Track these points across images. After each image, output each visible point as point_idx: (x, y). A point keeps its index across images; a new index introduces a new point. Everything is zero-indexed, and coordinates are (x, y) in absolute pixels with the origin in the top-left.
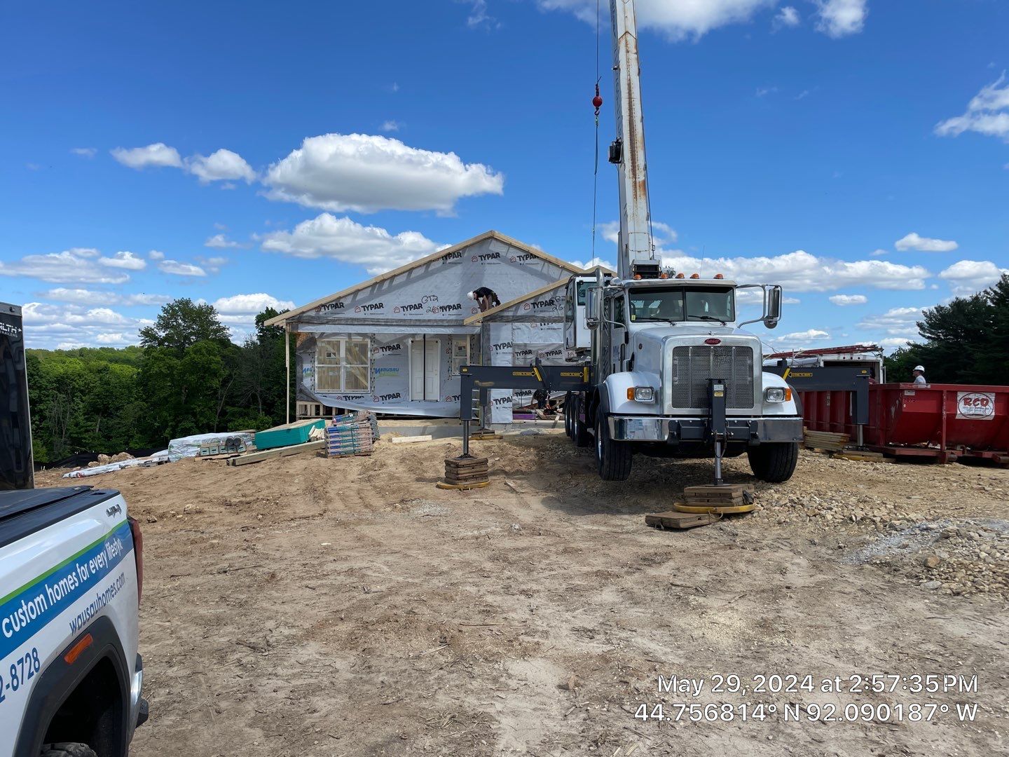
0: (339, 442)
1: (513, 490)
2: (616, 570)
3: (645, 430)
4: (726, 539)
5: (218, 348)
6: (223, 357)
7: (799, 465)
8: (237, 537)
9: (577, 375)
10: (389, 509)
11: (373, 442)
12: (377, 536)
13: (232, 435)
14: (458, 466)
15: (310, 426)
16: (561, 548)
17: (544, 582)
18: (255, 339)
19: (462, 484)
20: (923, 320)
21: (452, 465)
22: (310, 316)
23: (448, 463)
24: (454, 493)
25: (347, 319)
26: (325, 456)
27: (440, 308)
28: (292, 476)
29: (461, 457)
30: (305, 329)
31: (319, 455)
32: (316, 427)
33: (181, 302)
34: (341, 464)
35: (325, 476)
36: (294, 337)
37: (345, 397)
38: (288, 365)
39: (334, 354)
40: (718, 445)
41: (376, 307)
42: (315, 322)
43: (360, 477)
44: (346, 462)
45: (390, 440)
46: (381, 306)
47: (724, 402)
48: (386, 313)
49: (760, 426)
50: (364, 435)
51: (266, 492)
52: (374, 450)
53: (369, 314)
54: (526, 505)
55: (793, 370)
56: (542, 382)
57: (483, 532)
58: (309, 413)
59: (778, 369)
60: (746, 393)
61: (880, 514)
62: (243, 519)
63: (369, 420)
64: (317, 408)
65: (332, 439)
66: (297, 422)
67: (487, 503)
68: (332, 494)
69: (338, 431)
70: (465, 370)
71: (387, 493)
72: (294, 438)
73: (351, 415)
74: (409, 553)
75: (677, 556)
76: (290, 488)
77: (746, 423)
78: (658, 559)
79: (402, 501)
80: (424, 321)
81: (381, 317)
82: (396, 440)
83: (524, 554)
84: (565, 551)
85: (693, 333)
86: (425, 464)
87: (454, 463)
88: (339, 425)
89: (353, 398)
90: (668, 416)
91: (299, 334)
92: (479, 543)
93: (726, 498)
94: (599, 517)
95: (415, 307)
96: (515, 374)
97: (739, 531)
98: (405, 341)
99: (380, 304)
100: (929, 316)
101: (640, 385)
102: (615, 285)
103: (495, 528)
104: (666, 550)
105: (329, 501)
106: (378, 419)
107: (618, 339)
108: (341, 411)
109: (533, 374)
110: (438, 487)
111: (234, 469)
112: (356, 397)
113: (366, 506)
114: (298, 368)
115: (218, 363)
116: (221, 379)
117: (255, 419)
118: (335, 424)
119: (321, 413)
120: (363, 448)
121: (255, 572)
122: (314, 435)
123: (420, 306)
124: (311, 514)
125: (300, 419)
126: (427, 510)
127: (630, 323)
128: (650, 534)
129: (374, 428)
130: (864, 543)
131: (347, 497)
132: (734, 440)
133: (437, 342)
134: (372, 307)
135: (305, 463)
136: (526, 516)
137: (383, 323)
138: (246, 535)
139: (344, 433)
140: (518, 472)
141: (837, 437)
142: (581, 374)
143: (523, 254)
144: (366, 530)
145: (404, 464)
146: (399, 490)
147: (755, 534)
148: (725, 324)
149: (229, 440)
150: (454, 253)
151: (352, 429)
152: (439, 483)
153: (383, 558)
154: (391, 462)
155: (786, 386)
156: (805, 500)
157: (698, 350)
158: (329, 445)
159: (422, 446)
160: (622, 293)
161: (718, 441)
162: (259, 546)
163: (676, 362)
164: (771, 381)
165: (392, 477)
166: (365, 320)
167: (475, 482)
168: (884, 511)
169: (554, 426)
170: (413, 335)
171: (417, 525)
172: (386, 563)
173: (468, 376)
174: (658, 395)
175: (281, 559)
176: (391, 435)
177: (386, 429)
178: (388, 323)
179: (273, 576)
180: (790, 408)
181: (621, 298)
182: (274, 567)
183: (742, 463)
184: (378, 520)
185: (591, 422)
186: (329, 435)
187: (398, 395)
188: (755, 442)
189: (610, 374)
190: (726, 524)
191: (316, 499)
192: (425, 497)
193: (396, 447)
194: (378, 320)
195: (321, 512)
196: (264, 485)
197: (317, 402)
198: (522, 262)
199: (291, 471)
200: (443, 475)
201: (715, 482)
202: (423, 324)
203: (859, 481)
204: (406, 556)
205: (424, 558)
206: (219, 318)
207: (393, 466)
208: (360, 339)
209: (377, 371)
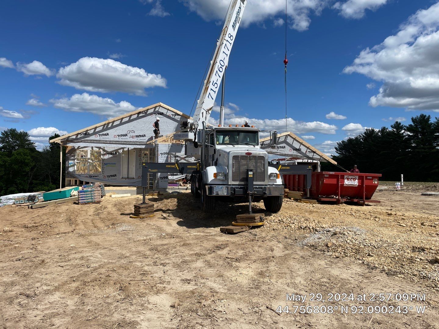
0: (85, 197)
1: (165, 218)
2: (204, 252)
3: (223, 192)
4: (252, 237)
5: (29, 152)
6: (32, 157)
7: (283, 204)
8: (29, 243)
9: (194, 167)
10: (106, 228)
11: (102, 197)
12: (98, 241)
13: (32, 194)
14: (140, 208)
15: (72, 190)
16: (182, 244)
17: (174, 259)
18: (48, 148)
19: (141, 216)
20: (337, 146)
21: (137, 207)
22: (72, 138)
23: (135, 206)
24: (138, 220)
25: (91, 140)
26: (78, 204)
27: (136, 136)
28: (61, 213)
29: (142, 203)
30: (70, 145)
31: (75, 203)
32: (74, 190)
33: (11, 130)
34: (85, 207)
35: (77, 213)
36: (65, 148)
37: (90, 176)
38: (61, 161)
39: (85, 156)
40: (250, 197)
41: (105, 135)
42: (75, 141)
43: (94, 213)
44: (88, 206)
45: (111, 196)
46: (108, 134)
47: (253, 179)
48: (110, 138)
49: (267, 190)
50: (97, 194)
51: (46, 221)
52: (102, 201)
53: (102, 138)
54: (170, 225)
55: (283, 166)
56: (179, 170)
57: (148, 238)
58: (72, 184)
59: (276, 166)
60: (263, 175)
61: (312, 225)
62: (33, 234)
63: (100, 187)
64: (76, 181)
65: (81, 196)
66: (65, 188)
67: (153, 224)
68: (79, 222)
69: (84, 192)
70: (144, 164)
71: (106, 221)
72: (63, 195)
73: (92, 185)
74: (112, 248)
75: (231, 245)
76: (58, 219)
77: (262, 188)
78: (222, 247)
79: (113, 224)
80: (128, 142)
81: (107, 139)
82: (113, 196)
83: (165, 247)
84: (184, 245)
85: (241, 149)
86: (126, 207)
87: (138, 207)
88: (85, 189)
89: (93, 176)
90: (230, 185)
91: (67, 147)
92: (145, 242)
93: (253, 219)
94: (201, 229)
95: (124, 135)
96: (167, 166)
97: (258, 234)
98: (119, 151)
99: (107, 134)
100: (339, 145)
101: (220, 172)
102: (210, 129)
103: (154, 236)
104: (227, 242)
105: (77, 225)
106: (105, 186)
107: (211, 152)
108: (87, 183)
110: (130, 217)
111: (31, 210)
112: (95, 176)
113: (95, 227)
114: (67, 162)
115: (29, 159)
116: (30, 167)
117: (48, 186)
118: (83, 189)
119: (78, 183)
120: (96, 200)
121: (34, 259)
122: (73, 194)
123: (126, 135)
124: (67, 231)
125: (67, 186)
126: (124, 228)
127: (216, 145)
128: (221, 236)
129: (102, 190)
130: (306, 237)
131: (87, 223)
132: (257, 195)
133: (134, 151)
134: (103, 135)
135: (67, 207)
136: (169, 229)
137: (109, 143)
138: (33, 242)
139: (87, 193)
140: (169, 210)
141: (298, 194)
142: (196, 167)
144: (94, 238)
145: (115, 207)
146: (112, 219)
147: (264, 235)
148: (255, 147)
149: (30, 196)
150: (142, 112)
151: (91, 191)
152: (131, 215)
153: (99, 251)
154: (109, 206)
155: (278, 173)
156: (284, 220)
157: (243, 157)
158: (80, 199)
159: (125, 199)
160: (213, 132)
161: (250, 195)
162: (39, 247)
163: (234, 162)
164: (271, 170)
165: (109, 213)
166: (100, 141)
167: (148, 215)
168: (314, 224)
169: (187, 189)
170: (123, 148)
171: (118, 235)
172: (100, 254)
173: (146, 167)
174: (226, 176)
175: (49, 253)
176: (112, 193)
177: (109, 191)
178: (111, 142)
179: (43, 261)
180: (279, 181)
181: (213, 134)
182: (45, 257)
183: (261, 205)
184: (100, 233)
185: (199, 188)
186: (80, 194)
187: (115, 175)
188: (265, 196)
189: (208, 166)
190: (254, 231)
191: (71, 224)
192: (124, 222)
193: (113, 199)
194: (106, 141)
195: (73, 230)
196: (46, 217)
197: (76, 178)
198: (173, 117)
199: (60, 211)
200: (133, 212)
201: (249, 213)
202: (127, 143)
203: (306, 211)
204: (111, 250)
205: (119, 251)
206: (30, 138)
207: (110, 208)
208: (98, 149)
209: (105, 164)
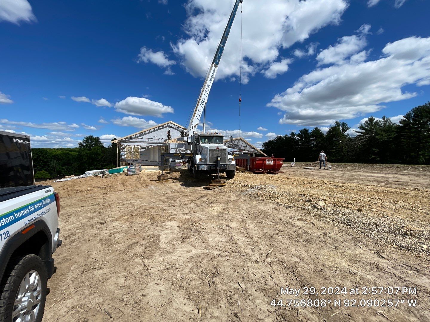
0: (131, 172)
1: (174, 182)
2: (195, 199)
3: (204, 168)
4: (219, 191)
5: (100, 148)
6: (102, 151)
7: (236, 174)
8: (101, 196)
10: (143, 188)
11: (140, 171)
12: (138, 194)
13: (103, 170)
14: (160, 177)
15: (124, 168)
16: (183, 195)
17: (179, 203)
18: (111, 146)
19: (161, 181)
20: (263, 144)
22: (123, 140)
23: (158, 176)
24: (159, 183)
25: (133, 141)
26: (127, 175)
28: (118, 180)
29: (161, 175)
30: (122, 144)
33: (90, 136)
34: (131, 177)
35: (127, 180)
36: (119, 146)
37: (133, 160)
38: (118, 153)
39: (130, 150)
40: (219, 171)
41: (141, 138)
42: (125, 142)
43: (136, 180)
44: (133, 177)
45: (145, 171)
46: (142, 138)
47: (220, 161)
48: (144, 140)
49: (227, 167)
50: (137, 170)
51: (110, 185)
52: (140, 173)
53: (139, 140)
54: (177, 186)
55: (235, 154)
56: (181, 157)
57: (165, 192)
58: (124, 165)
59: (232, 155)
60: (225, 159)
61: (250, 184)
62: (104, 191)
63: (139, 166)
64: (126, 163)
65: (129, 171)
66: (120, 167)
67: (167, 185)
68: (128, 185)
69: (130, 169)
71: (143, 184)
72: (119, 171)
73: (134, 165)
74: (146, 198)
75: (209, 196)
76: (117, 183)
77: (224, 166)
78: (204, 196)
79: (146, 186)
80: (154, 142)
82: (146, 171)
83: (174, 197)
84: (184, 196)
85: (214, 146)
86: (153, 177)
88: (131, 168)
90: (208, 165)
92: (164, 195)
93: (220, 182)
94: (193, 187)
95: (151, 139)
96: (175, 155)
97: (222, 189)
98: (149, 147)
100: (264, 144)
101: (202, 158)
103: (168, 191)
104: (206, 194)
107: (198, 148)
108: (132, 164)
109: (179, 155)
111: (103, 179)
112: (136, 161)
113: (137, 187)
114: (121, 153)
115: (100, 152)
116: (101, 156)
117: (111, 166)
119: (127, 165)
120: (137, 173)
121: (105, 204)
122: (125, 170)
123: (153, 138)
124: (122, 189)
126: (152, 188)
128: (204, 191)
129: (140, 168)
130: (247, 190)
131: (132, 185)
132: (222, 169)
133: (157, 147)
134: (140, 138)
135: (121, 177)
136: (176, 188)
138: (104, 195)
139: (132, 170)
140: (176, 178)
141: (243, 169)
142: (190, 155)
143: (178, 127)
144: (136, 193)
145: (147, 177)
146: (146, 183)
147: (226, 190)
148: (221, 144)
149: (101, 171)
150: (161, 126)
151: (134, 169)
152: (156, 181)
153: (139, 200)
155: (233, 158)
156: (236, 182)
157: (215, 150)
158: (128, 173)
159: (153, 172)
162: (107, 198)
163: (210, 153)
164: (230, 157)
165: (144, 180)
166: (138, 142)
167: (165, 181)
168: (251, 184)
169: (185, 167)
170: (151, 146)
171: (149, 191)
172: (140, 201)
173: (163, 155)
174: (206, 160)
175: (112, 201)
177: (144, 169)
178: (144, 143)
179: (109, 205)
180: (234, 162)
181: (199, 138)
182: (110, 203)
183: (224, 175)
184: (140, 190)
185: (192, 166)
187: (147, 160)
188: (226, 170)
189: (197, 155)
190: (220, 188)
191: (124, 186)
192: (152, 184)
193: (146, 173)
194: (142, 142)
195: (125, 189)
196: (110, 183)
198: (178, 129)
200: (157, 179)
201: (218, 179)
203: (247, 177)
204: (145, 199)
205: (150, 199)
206: (101, 141)
207: (145, 177)
208: (137, 146)
209: (141, 154)
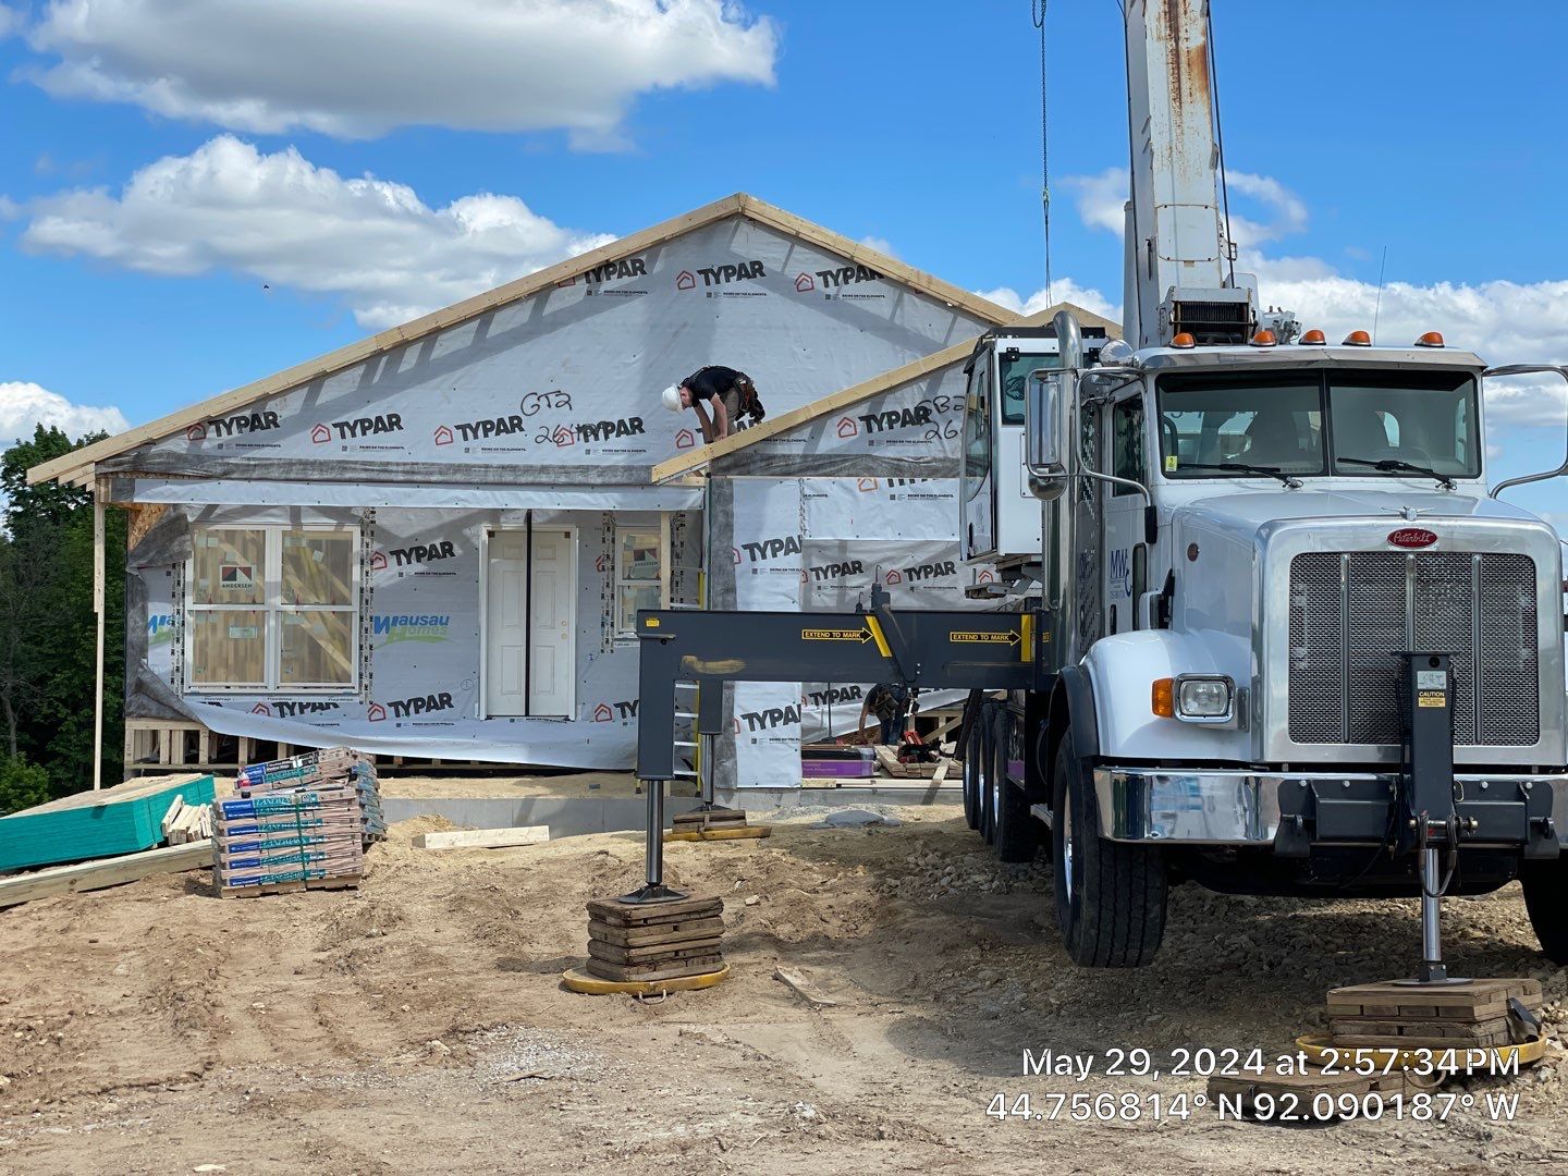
0: (257, 846)
1: (799, 998)
3: (1216, 812)
9: (1000, 638)
10: (410, 1058)
11: (366, 847)
14: (628, 923)
15: (168, 797)
19: (640, 978)
21: (611, 920)
22: (170, 454)
23: (598, 914)
24: (617, 1006)
25: (290, 464)
27: (579, 429)
28: (108, 953)
29: (639, 894)
30: (154, 495)
31: (193, 887)
32: (185, 801)
34: (265, 915)
35: (210, 953)
36: (120, 520)
37: (280, 705)
38: (99, 607)
39: (247, 572)
40: (1431, 858)
41: (379, 425)
42: (189, 472)
43: (322, 956)
44: (279, 910)
45: (419, 842)
46: (394, 422)
47: (1448, 724)
48: (410, 446)
49: (1560, 799)
50: (336, 824)
52: (367, 871)
53: (360, 448)
54: (840, 1045)
56: (893, 659)
57: (703, 1129)
58: (164, 757)
60: (1521, 697)
63: (353, 777)
64: (192, 739)
65: (236, 839)
66: (126, 784)
67: (719, 1039)
68: (232, 1012)
69: (252, 812)
70: (653, 623)
71: (406, 1007)
73: (297, 762)
76: (100, 992)
77: (1516, 790)
79: (454, 1032)
80: (528, 469)
81: (392, 457)
82: (436, 840)
85: (1352, 505)
86: (527, 915)
87: (618, 914)
88: (259, 794)
89: (302, 707)
90: (1276, 767)
91: (137, 510)
93: (1457, 1022)
95: (501, 427)
96: (808, 634)
98: (467, 532)
99: (390, 417)
101: (1191, 671)
102: (1116, 364)
103: (741, 1118)
105: (223, 1032)
106: (383, 774)
107: (1125, 530)
108: (266, 752)
109: (865, 635)
110: (567, 987)
112: (314, 707)
113: (339, 1050)
114: (133, 616)
118: (246, 789)
119: (203, 756)
120: (334, 866)
122: (180, 825)
123: (516, 424)
124: (163, 1073)
125: (137, 773)
126: (529, 1063)
127: (1162, 479)
128: (1221, 1133)
129: (368, 802)
131: (281, 1019)
132: (1482, 841)
133: (568, 535)
134: (365, 425)
135: (144, 914)
136: (837, 1078)
137: (401, 477)
139: (273, 820)
140: (817, 941)
142: (1013, 638)
143: (834, 267)
145: (459, 916)
146: (444, 997)
147: (1545, 1137)
148: (1449, 487)
150: (622, 262)
151: (299, 807)
152: (569, 975)
154: (419, 908)
157: (1367, 563)
158: (226, 858)
159: (516, 859)
160: (1137, 388)
161: (1429, 847)
163: (1302, 601)
165: (421, 957)
166: (343, 465)
167: (681, 971)
169: (930, 797)
170: (495, 515)
171: (497, 1106)
173: (664, 641)
174: (1245, 703)
176: (424, 824)
177: (406, 807)
178: (415, 477)
181: (1134, 404)
183: (1507, 915)
184: (375, 1091)
186: (226, 825)
187: (445, 700)
188: (1545, 849)
189: (1101, 635)
190: (1464, 1107)
192: (525, 1019)
193: (437, 862)
194: (385, 467)
195: (198, 1068)
197: (190, 720)
198: (832, 290)
199: (105, 940)
200: (582, 951)
201: (1422, 971)
202: (523, 480)
207: (430, 926)
208: (326, 525)
209: (380, 625)
